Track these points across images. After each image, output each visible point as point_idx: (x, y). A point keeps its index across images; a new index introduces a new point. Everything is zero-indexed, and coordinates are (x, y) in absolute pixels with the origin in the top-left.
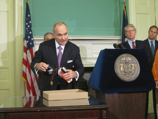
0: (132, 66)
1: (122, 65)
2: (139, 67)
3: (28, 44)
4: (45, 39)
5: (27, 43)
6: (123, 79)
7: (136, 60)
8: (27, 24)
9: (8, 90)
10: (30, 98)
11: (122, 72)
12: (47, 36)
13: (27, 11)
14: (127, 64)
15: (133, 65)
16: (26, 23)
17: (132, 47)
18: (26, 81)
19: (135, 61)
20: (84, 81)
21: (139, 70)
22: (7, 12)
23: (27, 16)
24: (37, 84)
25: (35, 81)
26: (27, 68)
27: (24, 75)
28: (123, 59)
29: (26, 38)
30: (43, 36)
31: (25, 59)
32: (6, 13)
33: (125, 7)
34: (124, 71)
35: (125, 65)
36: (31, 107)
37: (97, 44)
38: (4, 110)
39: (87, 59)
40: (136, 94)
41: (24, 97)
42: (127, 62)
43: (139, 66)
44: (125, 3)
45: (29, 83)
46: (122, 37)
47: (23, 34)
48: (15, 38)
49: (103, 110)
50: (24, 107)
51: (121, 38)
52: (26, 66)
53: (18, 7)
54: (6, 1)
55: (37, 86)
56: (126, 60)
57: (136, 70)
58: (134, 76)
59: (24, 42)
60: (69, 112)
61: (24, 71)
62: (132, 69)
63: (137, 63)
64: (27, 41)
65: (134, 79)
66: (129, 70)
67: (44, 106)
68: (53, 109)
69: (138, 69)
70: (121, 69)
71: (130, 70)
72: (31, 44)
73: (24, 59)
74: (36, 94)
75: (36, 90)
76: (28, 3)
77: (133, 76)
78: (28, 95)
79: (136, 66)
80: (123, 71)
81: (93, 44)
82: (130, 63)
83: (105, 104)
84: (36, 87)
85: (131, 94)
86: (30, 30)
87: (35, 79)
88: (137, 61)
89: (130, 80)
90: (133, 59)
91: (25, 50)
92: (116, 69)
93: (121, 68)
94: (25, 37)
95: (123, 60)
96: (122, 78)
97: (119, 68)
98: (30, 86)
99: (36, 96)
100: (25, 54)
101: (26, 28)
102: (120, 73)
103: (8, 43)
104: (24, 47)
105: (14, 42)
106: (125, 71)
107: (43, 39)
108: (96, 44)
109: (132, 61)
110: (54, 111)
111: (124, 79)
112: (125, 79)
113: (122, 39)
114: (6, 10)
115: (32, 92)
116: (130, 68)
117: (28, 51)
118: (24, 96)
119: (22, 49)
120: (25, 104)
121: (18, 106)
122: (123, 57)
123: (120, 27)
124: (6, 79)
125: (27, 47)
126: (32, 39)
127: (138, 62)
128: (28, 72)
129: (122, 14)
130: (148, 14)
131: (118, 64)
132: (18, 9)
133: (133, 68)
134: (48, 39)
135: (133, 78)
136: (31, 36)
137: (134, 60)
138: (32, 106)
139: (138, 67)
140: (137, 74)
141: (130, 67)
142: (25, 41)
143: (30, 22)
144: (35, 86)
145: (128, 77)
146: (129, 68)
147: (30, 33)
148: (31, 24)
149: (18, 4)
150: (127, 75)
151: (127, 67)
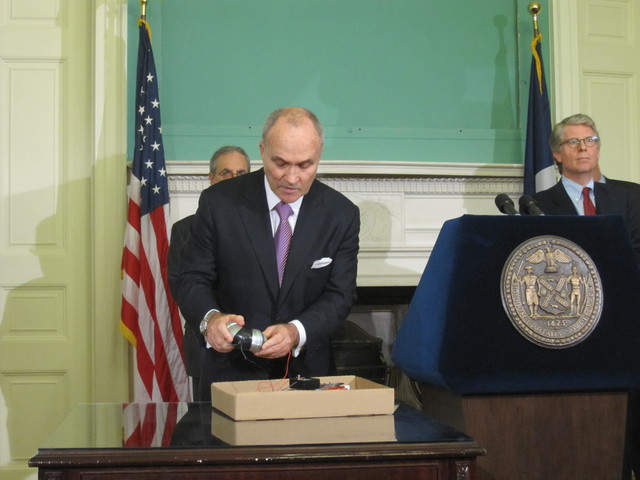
0: (572, 285)
1: (531, 280)
2: (600, 290)
3: (146, 192)
4: (213, 171)
5: (143, 188)
6: (536, 336)
7: (590, 262)
8: (142, 110)
9: (62, 373)
10: (151, 408)
11: (531, 308)
12: (221, 158)
13: (144, 60)
14: (552, 278)
15: (576, 282)
16: (137, 109)
17: (581, 212)
18: (133, 340)
19: (582, 266)
20: (368, 341)
21: (600, 301)
22: (63, 60)
23: (141, 80)
24: (181, 351)
25: (173, 342)
26: (141, 286)
27: (129, 316)
28: (537, 257)
29: (136, 168)
30: (208, 162)
31: (134, 250)
32: (56, 66)
33: (538, 47)
34: (539, 306)
35: (542, 281)
36: (153, 445)
37: (425, 193)
38: (59, 459)
39: (389, 254)
40: (586, 398)
41: (125, 406)
42: (551, 269)
43: (599, 284)
44: (536, 32)
45: (148, 347)
46: (526, 169)
47: (124, 150)
48: (94, 167)
49: (458, 463)
50: (126, 446)
51: (519, 173)
52: (137, 281)
53: (106, 45)
54: (57, 19)
55: (180, 360)
56: (546, 263)
57: (589, 301)
58: (579, 328)
59: (128, 182)
60: (320, 468)
61: (129, 299)
62: (573, 297)
63: (592, 275)
64: (140, 180)
65: (580, 337)
66: (558, 303)
67: (217, 443)
68: (256, 455)
69: (596, 297)
70: (528, 298)
71: (564, 303)
72: (156, 190)
73: (126, 252)
74: (174, 392)
75: (173, 376)
76: (147, 27)
77: (578, 326)
78: (141, 397)
79: (587, 286)
80: (534, 305)
81: (406, 193)
82: (562, 271)
83: (468, 438)
84: (177, 365)
85: (564, 398)
86: (154, 133)
87: (172, 335)
88: (592, 266)
89: (563, 341)
90: (577, 259)
91: (134, 215)
92: (509, 296)
93: (528, 294)
94: (131, 162)
95: (537, 261)
96: (531, 333)
98: (151, 361)
99: (176, 399)
100: (132, 231)
101: (137, 127)
102: (523, 315)
103: (64, 188)
104: (131, 203)
105: (90, 183)
106: (545, 304)
107: (207, 170)
108: (419, 193)
109: (574, 264)
110: (262, 463)
111: (539, 337)
112: (543, 339)
113: (522, 175)
114: (58, 54)
115: (159, 383)
116: (563, 295)
117: (145, 220)
118: (126, 401)
119: (119, 211)
120: (130, 431)
121: (101, 442)
122: (536, 249)
123: (518, 126)
124: (55, 331)
125: (143, 203)
126: (162, 172)
127: (595, 271)
128: (145, 304)
129: (526, 76)
130: (629, 75)
131: (514, 277)
132: (106, 49)
133: (577, 292)
134: (228, 171)
135: (576, 334)
136: (159, 159)
137: (580, 262)
138: (157, 441)
139: (596, 291)
140: (591, 318)
141: (563, 288)
142: (135, 180)
143: (155, 104)
144: (170, 362)
145: (555, 329)
146: (560, 293)
147: (156, 146)
148: (157, 110)
149: (105, 30)
150: (550, 320)
151: (550, 288)
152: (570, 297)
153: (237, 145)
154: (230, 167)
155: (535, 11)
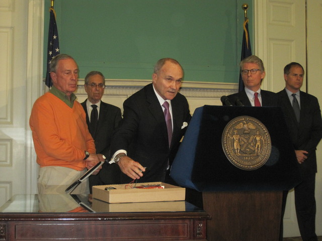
0: (256, 140)
1: (236, 137)
2: (270, 143)
6: (238, 164)
8: (51, 53)
9: (9, 183)
11: (236, 151)
12: (90, 77)
13: (52, 28)
14: (247, 136)
15: (258, 138)
16: (48, 52)
17: (253, 104)
19: (263, 132)
21: (270, 148)
22: (12, 28)
23: (50, 38)
29: (47, 81)
32: (9, 30)
33: (247, 26)
34: (240, 150)
35: (242, 138)
42: (246, 132)
43: (269, 140)
44: (246, 19)
47: (42, 73)
48: (26, 80)
53: (33, 20)
54: (9, 7)
56: (244, 129)
57: (264, 148)
62: (257, 146)
63: (266, 135)
64: (49, 87)
65: (260, 165)
66: (249, 148)
69: (268, 146)
70: (235, 146)
71: (252, 148)
76: (54, 12)
77: (259, 160)
79: (263, 140)
80: (238, 149)
82: (252, 133)
83: (202, 211)
88: (266, 131)
89: (252, 167)
92: (226, 145)
93: (235, 144)
95: (239, 128)
96: (236, 162)
97: (231, 143)
101: (48, 61)
102: (232, 154)
103: (12, 91)
106: (243, 149)
111: (240, 165)
112: (242, 165)
113: (238, 88)
114: (10, 25)
116: (252, 145)
127: (268, 133)
129: (241, 41)
130: (291, 41)
131: (229, 135)
132: (33, 23)
133: (258, 144)
135: (258, 163)
137: (260, 129)
139: (268, 143)
140: (265, 156)
142: (47, 88)
143: (57, 50)
145: (248, 161)
146: (250, 143)
148: (58, 53)
149: (33, 13)
150: (246, 157)
151: (246, 141)
152: (255, 145)
153: (98, 71)
154: (95, 82)
155: (245, 8)
